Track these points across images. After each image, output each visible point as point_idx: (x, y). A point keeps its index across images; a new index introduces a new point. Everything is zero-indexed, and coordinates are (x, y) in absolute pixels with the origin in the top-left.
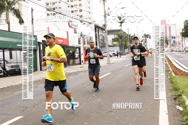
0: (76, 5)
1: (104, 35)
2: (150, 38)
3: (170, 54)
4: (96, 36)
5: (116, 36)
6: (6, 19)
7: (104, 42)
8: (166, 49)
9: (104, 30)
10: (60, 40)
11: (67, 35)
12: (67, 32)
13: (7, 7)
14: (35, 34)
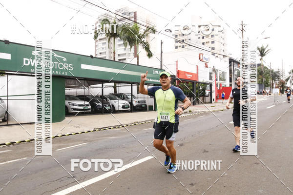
1: (240, 70)
4: (230, 71)
6: (134, 52)
10: (189, 75)
11: (198, 70)
12: (197, 66)
13: (137, 40)
14: (163, 68)
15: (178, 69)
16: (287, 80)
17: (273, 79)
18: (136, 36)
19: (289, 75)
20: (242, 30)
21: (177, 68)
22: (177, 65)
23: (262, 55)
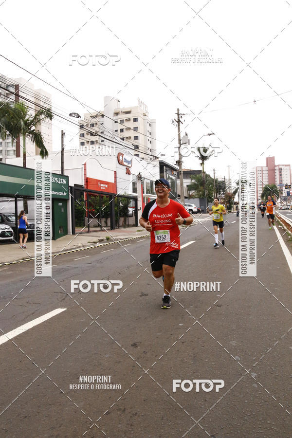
0: (129, 128)
1: (174, 178)
7: (174, 191)
9: (175, 170)
10: (103, 185)
11: (116, 177)
12: (115, 172)
13: (24, 128)
14: (65, 174)
15: (87, 177)
16: (235, 192)
17: (218, 192)
18: (22, 122)
19: (237, 187)
20: (179, 121)
21: (85, 175)
22: (85, 170)
23: (203, 158)
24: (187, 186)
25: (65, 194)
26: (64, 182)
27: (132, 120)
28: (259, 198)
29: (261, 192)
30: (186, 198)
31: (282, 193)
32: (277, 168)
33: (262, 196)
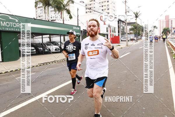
0: (105, 5)
1: (124, 26)
2: (157, 28)
3: (172, 41)
4: (119, 27)
5: (132, 27)
7: (124, 31)
8: (168, 37)
9: (124, 22)
13: (63, 8)
14: (79, 26)
17: (142, 31)
18: (62, 5)
22: (87, 23)
23: (136, 17)
24: (130, 29)
25: (79, 34)
26: (79, 29)
27: (107, 2)
28: (161, 33)
29: (162, 31)
30: (128, 34)
31: (172, 31)
32: (170, 20)
33: (163, 33)
